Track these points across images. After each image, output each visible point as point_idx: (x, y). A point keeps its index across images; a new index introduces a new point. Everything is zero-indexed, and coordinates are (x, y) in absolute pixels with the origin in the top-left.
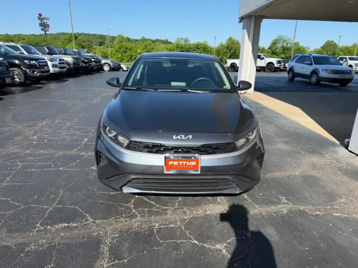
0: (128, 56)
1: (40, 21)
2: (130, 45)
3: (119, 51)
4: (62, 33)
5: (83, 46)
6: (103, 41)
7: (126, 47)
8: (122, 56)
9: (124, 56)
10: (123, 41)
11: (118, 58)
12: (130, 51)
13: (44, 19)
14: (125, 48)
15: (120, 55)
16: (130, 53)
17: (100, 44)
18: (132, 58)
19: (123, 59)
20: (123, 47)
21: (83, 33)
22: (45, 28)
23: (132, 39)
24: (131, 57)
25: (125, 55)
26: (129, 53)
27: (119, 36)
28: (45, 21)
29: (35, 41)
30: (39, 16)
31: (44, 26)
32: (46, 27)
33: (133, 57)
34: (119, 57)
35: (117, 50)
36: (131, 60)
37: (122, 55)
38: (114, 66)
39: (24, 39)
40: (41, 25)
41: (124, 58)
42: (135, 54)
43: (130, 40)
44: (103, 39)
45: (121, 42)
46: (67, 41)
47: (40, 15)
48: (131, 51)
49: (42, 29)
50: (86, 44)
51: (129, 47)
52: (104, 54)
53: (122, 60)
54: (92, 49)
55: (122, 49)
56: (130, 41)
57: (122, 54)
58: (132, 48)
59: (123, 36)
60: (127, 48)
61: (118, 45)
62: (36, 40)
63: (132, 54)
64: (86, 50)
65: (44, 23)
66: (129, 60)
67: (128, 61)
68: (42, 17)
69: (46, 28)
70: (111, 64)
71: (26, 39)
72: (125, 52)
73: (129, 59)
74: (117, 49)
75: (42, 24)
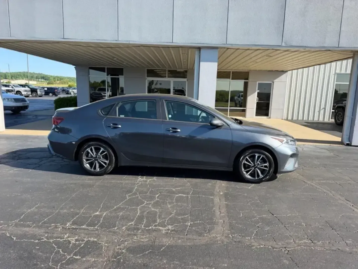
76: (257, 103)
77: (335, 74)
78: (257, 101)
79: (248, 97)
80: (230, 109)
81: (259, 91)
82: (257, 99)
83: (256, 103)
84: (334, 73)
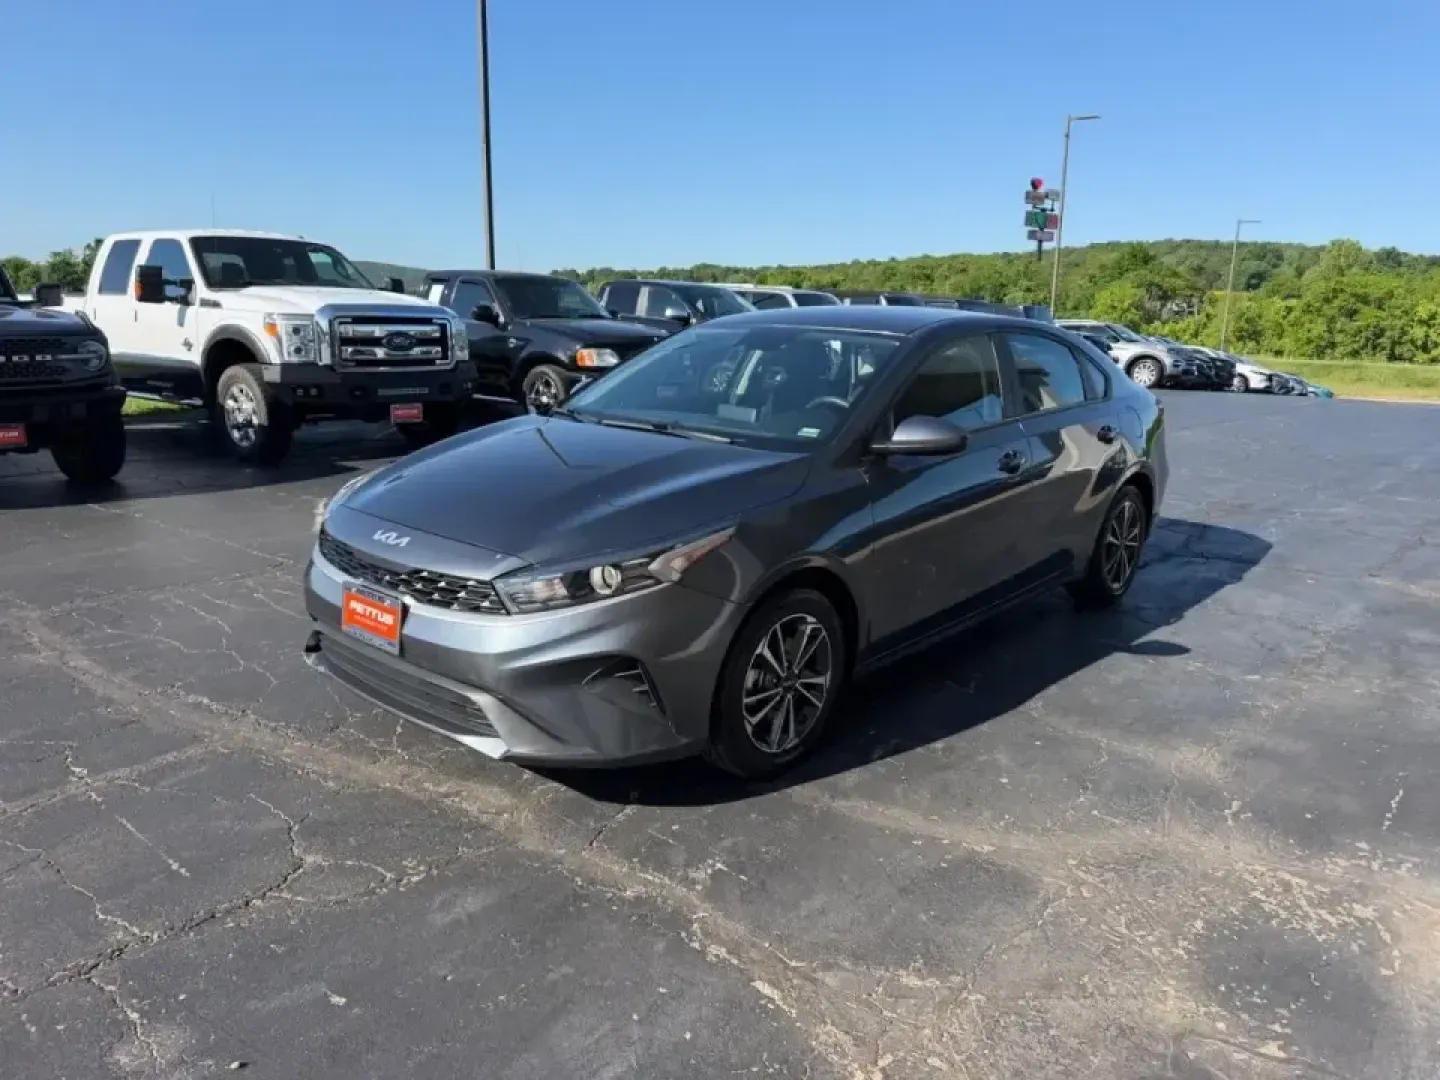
0: (1361, 332)
1: (1029, 207)
2: (1379, 283)
3: (1319, 310)
4: (1109, 244)
5: (1165, 292)
6: (1269, 268)
7: (1360, 291)
8: (1330, 331)
9: (1341, 331)
10: (1350, 266)
11: (1309, 341)
12: (1380, 308)
13: (1047, 196)
14: (1354, 295)
15: (1319, 328)
16: (1376, 317)
17: (1254, 281)
18: (1380, 340)
19: (1333, 345)
20: (1342, 291)
21: (1188, 241)
22: (1042, 229)
23: (1415, 253)
24: (1375, 335)
25: (1346, 328)
26: (1368, 316)
27: (1338, 245)
28: (1047, 204)
29: (997, 275)
30: (1030, 188)
31: (1042, 222)
32: (1046, 227)
33: (1388, 333)
34: (1315, 333)
35: (1309, 306)
36: (1374, 348)
37: (1328, 326)
38: (1180, 369)
39: (964, 271)
40: (1030, 219)
41: (1339, 338)
42: (1399, 323)
43: (1403, 259)
44: (1269, 263)
45: (1341, 272)
46: (1108, 272)
47: (1035, 184)
48: (1384, 310)
49: (1032, 235)
50: (1179, 283)
51: (1375, 293)
52: (1248, 321)
53: (1326, 347)
54: (1201, 302)
55: (1336, 303)
56: (1400, 264)
57: (1332, 320)
58: (1391, 295)
59: (1353, 244)
60: (1365, 300)
61: (1321, 287)
62: (1001, 274)
63: (1383, 324)
64: (1177, 305)
65: (1043, 210)
66: (1365, 346)
67: (1355, 354)
68: (1042, 190)
69: (1045, 230)
70: (1168, 361)
71: (972, 270)
72: (1351, 314)
73: (1363, 341)
74: (1312, 302)
75: (1036, 214)
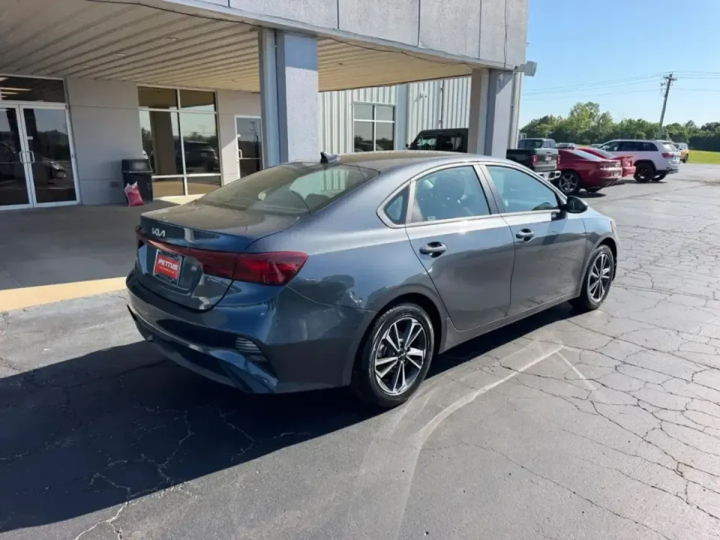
76: (241, 161)
77: (352, 105)
78: (240, 157)
79: (221, 148)
80: (188, 178)
81: (239, 136)
82: (239, 152)
83: (238, 161)
84: (350, 102)
